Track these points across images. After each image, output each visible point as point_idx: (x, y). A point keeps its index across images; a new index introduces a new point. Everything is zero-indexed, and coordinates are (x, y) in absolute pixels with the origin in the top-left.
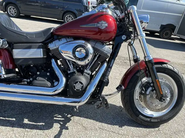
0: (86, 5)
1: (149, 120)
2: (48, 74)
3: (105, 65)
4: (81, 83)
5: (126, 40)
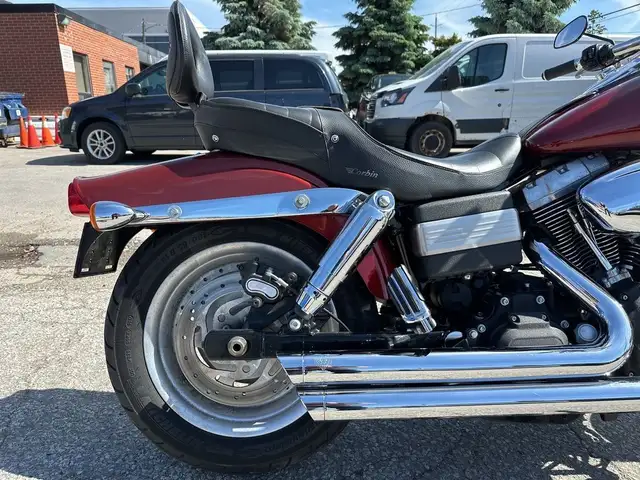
0: (338, 92)
2: (541, 300)
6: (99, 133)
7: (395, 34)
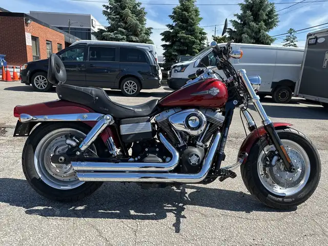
0: (154, 64)
1: (281, 199)
2: (157, 150)
3: (219, 134)
4: (196, 155)
5: (237, 106)
6: (40, 77)
7: (190, 36)
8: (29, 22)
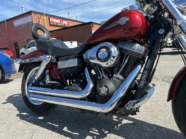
4: (106, 86)
8: (94, 25)
